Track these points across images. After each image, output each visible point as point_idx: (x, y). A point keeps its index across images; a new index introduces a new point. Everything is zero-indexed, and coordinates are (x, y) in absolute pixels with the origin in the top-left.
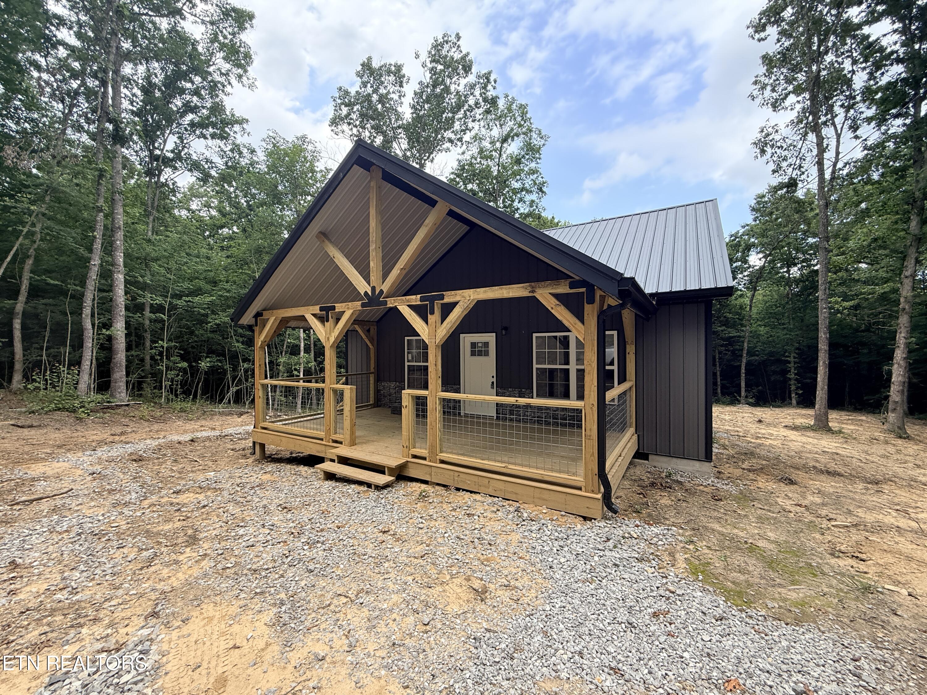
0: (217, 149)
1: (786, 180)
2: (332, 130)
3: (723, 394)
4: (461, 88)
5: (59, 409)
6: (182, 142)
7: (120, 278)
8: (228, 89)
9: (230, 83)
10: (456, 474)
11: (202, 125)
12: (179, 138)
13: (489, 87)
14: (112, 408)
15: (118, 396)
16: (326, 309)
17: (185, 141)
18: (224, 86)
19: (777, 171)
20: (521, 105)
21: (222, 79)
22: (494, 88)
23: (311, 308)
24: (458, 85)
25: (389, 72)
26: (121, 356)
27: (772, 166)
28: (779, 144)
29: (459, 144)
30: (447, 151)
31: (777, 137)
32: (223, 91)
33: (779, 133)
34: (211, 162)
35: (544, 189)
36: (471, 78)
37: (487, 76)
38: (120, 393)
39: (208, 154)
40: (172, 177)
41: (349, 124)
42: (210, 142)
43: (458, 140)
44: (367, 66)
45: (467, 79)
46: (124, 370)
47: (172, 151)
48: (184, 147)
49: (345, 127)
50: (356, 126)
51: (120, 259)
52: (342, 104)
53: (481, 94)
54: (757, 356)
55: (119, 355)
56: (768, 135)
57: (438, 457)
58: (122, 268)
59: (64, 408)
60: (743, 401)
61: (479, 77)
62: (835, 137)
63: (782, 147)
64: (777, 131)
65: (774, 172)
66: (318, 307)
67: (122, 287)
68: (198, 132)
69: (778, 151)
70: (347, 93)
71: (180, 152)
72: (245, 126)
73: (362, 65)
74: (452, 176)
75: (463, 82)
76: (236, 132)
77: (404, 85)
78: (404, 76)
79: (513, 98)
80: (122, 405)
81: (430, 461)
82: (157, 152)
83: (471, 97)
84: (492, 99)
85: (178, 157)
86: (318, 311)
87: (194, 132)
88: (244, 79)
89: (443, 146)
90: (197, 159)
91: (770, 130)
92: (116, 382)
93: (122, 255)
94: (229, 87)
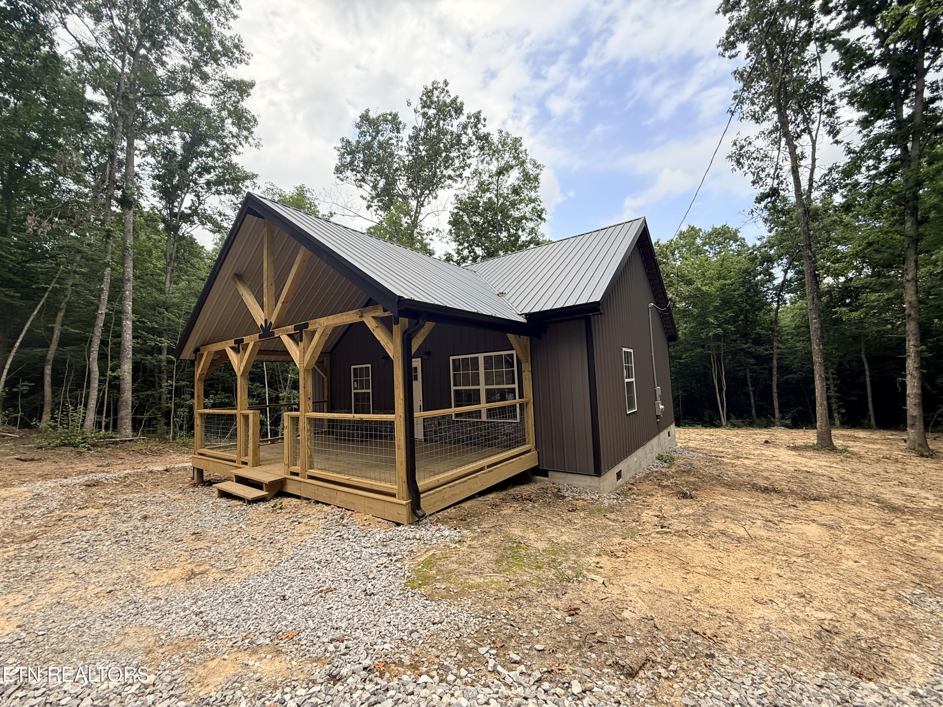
0: (230, 203)
1: (768, 190)
2: (338, 177)
3: (759, 415)
4: (455, 129)
5: (65, 445)
6: (199, 199)
7: (128, 325)
8: (240, 149)
9: (240, 144)
10: (316, 488)
11: (218, 182)
12: (196, 195)
13: (480, 126)
14: (116, 443)
15: (123, 432)
16: (239, 342)
17: (201, 198)
18: (235, 147)
19: (758, 182)
20: (516, 138)
21: (234, 141)
22: (484, 126)
23: (229, 341)
24: (452, 126)
25: (386, 120)
26: (128, 396)
27: (751, 178)
28: (754, 156)
29: (459, 179)
30: (450, 186)
31: (752, 149)
32: (235, 151)
33: (752, 145)
34: (224, 215)
35: (543, 216)
36: (463, 119)
37: (477, 116)
38: (125, 429)
39: (221, 208)
40: (188, 230)
41: (352, 170)
42: (223, 197)
43: (458, 176)
44: (365, 117)
45: (459, 120)
46: (130, 408)
47: (190, 208)
48: (200, 203)
49: (349, 173)
50: (359, 172)
51: (129, 306)
52: (344, 152)
53: (473, 133)
54: (795, 373)
55: (125, 395)
56: (742, 147)
57: (307, 473)
58: (130, 315)
59: (69, 443)
60: (778, 423)
61: (469, 117)
62: (811, 144)
63: (758, 158)
64: (750, 143)
65: (754, 183)
66: (233, 341)
67: (130, 332)
68: (214, 189)
69: (755, 162)
70: (348, 142)
71: (197, 208)
72: (255, 180)
73: (360, 117)
74: (456, 211)
75: (455, 122)
76: (248, 187)
77: (401, 131)
78: (400, 123)
79: (507, 133)
80: (126, 441)
81: (302, 477)
82: (176, 210)
83: (464, 136)
84: (484, 136)
85: (195, 212)
86: (233, 345)
87: (210, 189)
88: (250, 139)
89: (445, 183)
90: (211, 213)
91: (743, 142)
92: (122, 420)
93: (131, 303)
94: (240, 147)
